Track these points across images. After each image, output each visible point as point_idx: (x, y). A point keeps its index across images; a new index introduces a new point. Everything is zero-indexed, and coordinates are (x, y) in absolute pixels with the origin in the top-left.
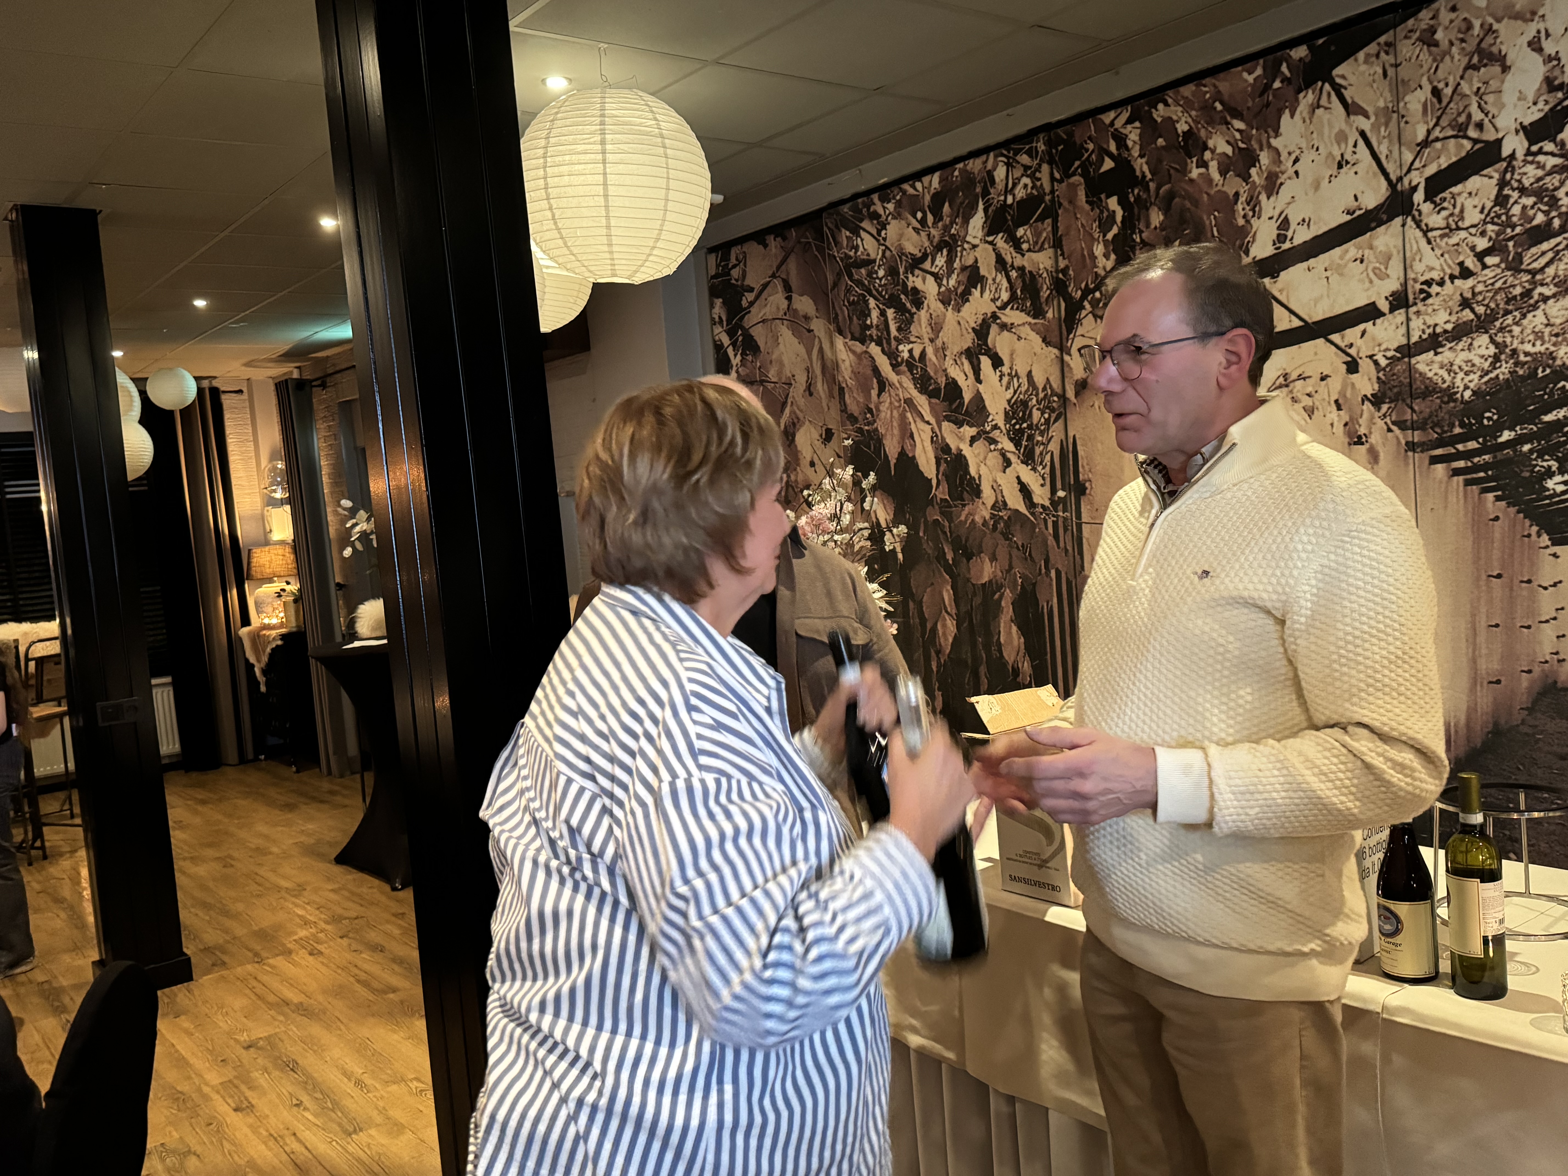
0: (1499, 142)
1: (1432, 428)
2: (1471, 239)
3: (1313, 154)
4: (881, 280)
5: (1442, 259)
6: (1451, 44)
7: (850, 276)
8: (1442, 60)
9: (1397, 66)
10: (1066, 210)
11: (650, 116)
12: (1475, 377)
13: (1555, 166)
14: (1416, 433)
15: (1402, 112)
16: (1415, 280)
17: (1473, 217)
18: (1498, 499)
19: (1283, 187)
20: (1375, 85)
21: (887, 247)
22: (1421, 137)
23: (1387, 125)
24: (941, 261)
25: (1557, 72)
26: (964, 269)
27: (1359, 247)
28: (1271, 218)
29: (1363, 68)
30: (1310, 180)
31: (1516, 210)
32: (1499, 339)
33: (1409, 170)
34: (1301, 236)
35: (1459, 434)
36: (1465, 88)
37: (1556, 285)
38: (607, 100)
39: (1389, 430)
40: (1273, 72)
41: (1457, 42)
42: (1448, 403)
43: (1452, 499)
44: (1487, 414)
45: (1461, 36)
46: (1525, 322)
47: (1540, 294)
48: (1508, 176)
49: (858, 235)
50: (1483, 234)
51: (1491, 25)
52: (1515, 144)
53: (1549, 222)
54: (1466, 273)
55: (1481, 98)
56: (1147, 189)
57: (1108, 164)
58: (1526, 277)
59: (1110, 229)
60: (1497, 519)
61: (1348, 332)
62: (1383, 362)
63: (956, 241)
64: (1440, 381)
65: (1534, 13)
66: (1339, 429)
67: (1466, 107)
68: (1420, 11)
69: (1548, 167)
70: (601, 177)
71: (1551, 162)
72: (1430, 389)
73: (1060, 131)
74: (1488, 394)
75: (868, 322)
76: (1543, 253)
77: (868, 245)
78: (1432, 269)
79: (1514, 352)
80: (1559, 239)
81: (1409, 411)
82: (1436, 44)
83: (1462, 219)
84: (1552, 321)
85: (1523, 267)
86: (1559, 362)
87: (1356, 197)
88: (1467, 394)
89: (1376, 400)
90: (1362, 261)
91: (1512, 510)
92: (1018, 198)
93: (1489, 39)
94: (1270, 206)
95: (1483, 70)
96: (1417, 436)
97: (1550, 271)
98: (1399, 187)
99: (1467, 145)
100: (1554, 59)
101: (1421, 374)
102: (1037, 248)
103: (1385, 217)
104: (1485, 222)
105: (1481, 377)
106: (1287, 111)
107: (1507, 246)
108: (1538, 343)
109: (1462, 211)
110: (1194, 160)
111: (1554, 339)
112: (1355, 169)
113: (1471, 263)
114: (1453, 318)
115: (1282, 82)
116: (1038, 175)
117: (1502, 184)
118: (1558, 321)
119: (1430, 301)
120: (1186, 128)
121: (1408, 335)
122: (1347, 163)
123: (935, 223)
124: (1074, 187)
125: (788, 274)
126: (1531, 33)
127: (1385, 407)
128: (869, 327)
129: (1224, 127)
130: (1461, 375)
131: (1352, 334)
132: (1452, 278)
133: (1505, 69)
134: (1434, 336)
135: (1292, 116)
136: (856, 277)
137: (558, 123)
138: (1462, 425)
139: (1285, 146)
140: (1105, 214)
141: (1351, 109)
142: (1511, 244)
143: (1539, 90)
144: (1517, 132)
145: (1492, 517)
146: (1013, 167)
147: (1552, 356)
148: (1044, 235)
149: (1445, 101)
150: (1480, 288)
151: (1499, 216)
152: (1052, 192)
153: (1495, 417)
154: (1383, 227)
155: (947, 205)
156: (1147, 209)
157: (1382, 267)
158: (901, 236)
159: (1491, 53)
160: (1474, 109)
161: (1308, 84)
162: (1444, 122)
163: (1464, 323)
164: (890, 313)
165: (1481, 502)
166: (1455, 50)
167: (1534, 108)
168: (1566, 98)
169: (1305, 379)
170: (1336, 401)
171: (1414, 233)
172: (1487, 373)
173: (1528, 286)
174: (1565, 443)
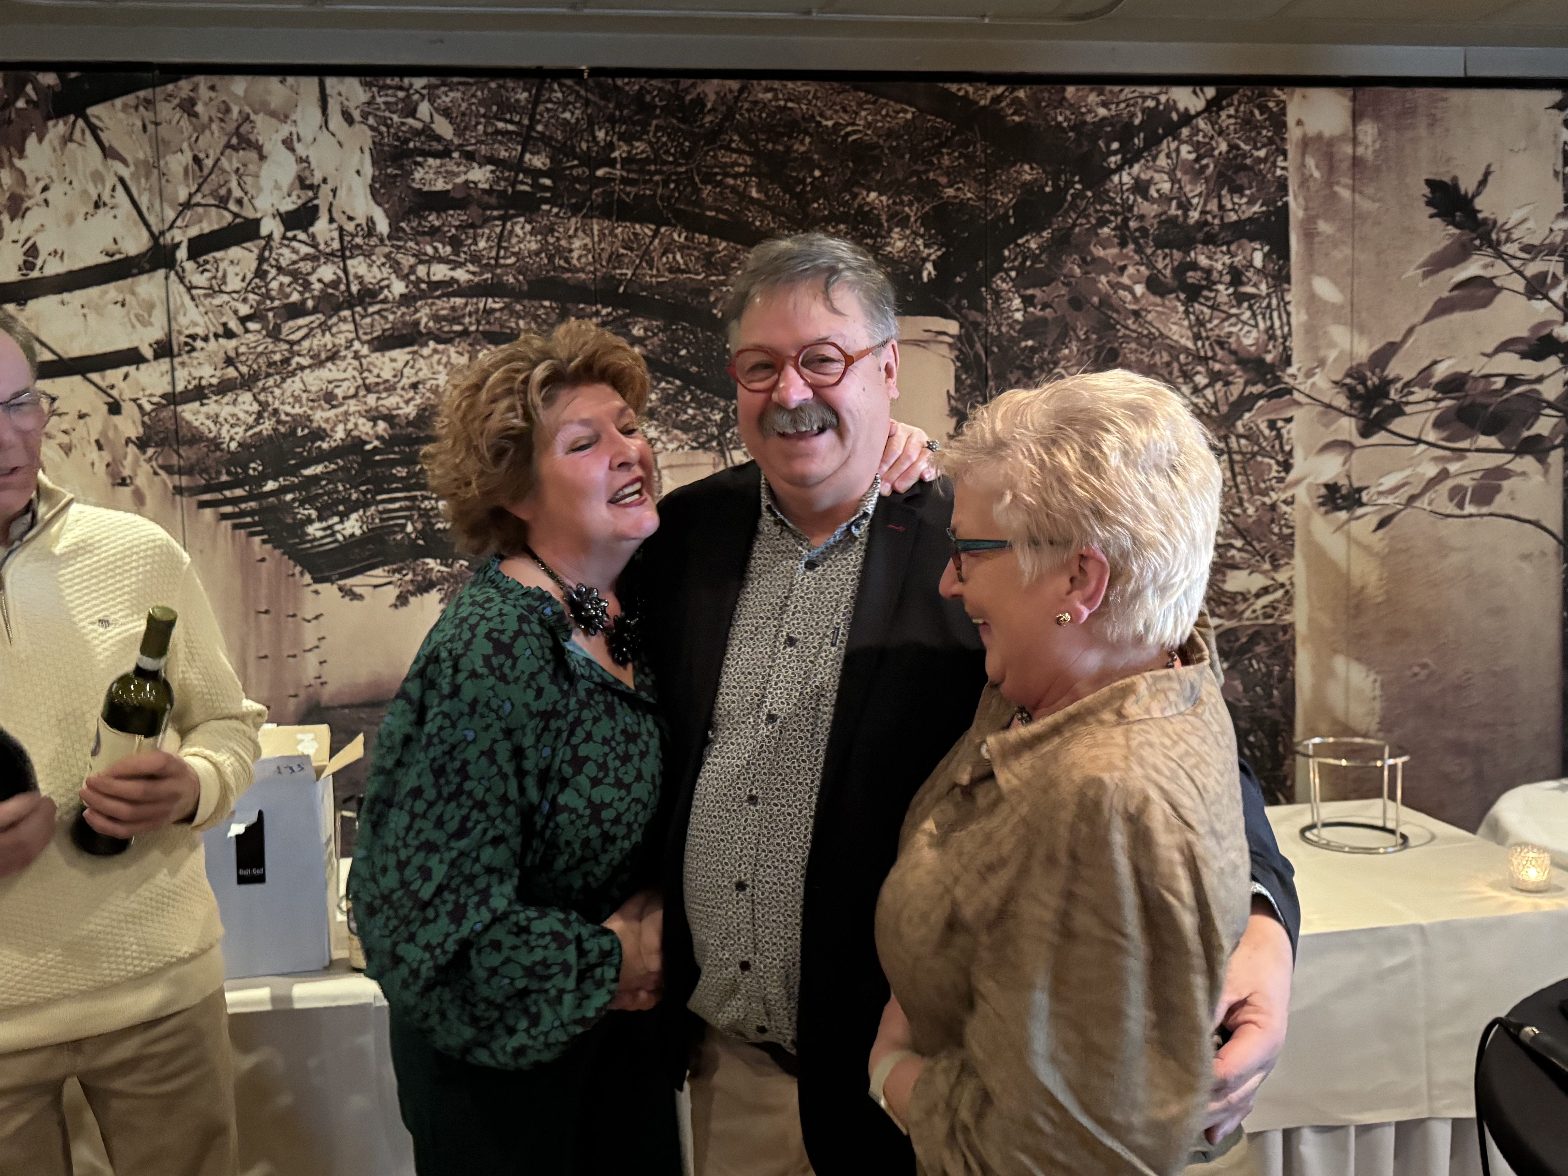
0: (257, 222)
1: (200, 474)
2: (233, 303)
3: (66, 187)
5: (206, 317)
6: (211, 120)
8: (203, 132)
9: (156, 124)
12: (240, 430)
13: (307, 254)
14: (183, 477)
15: (163, 170)
16: (180, 333)
17: (234, 283)
18: (264, 542)
19: (29, 212)
20: (134, 136)
22: (183, 196)
23: (147, 178)
25: (307, 173)
27: (120, 290)
28: (14, 242)
29: (121, 115)
30: (62, 213)
31: (274, 285)
32: (262, 397)
33: (171, 227)
34: (53, 268)
35: (226, 481)
36: (225, 164)
37: (311, 357)
39: (156, 473)
40: (15, 89)
41: (216, 120)
42: (214, 451)
43: (221, 541)
44: (253, 465)
45: (220, 115)
46: (285, 386)
47: (298, 363)
48: (267, 254)
50: (245, 300)
51: (248, 114)
52: (272, 227)
53: (304, 302)
54: (229, 334)
55: (240, 177)
58: (286, 346)
60: (263, 560)
61: (109, 373)
62: (148, 407)
64: (206, 431)
65: (286, 116)
66: (101, 468)
67: (226, 182)
68: (179, 79)
69: (302, 254)
71: (305, 250)
72: (196, 438)
74: (252, 447)
76: (300, 328)
78: (196, 324)
79: (276, 412)
80: (312, 318)
81: (175, 457)
82: (196, 115)
83: (224, 283)
84: (309, 388)
85: (282, 337)
86: (315, 425)
87: (115, 240)
88: (233, 445)
89: (142, 444)
90: (123, 305)
91: (278, 552)
93: (247, 127)
94: (13, 229)
95: (241, 153)
96: (185, 481)
97: (306, 344)
98: (161, 240)
99: (229, 217)
100: (303, 160)
101: (187, 422)
103: (146, 266)
104: (246, 291)
105: (246, 431)
106: (33, 137)
107: (267, 316)
108: (297, 406)
109: (224, 276)
111: (310, 404)
112: (114, 212)
113: (234, 325)
114: (218, 373)
115: (28, 102)
117: (261, 259)
118: (314, 389)
119: (194, 354)
121: (173, 383)
122: (105, 204)
126: (284, 134)
127: (150, 451)
130: (226, 427)
131: (114, 376)
133: (262, 158)
134: (199, 387)
135: (40, 141)
138: (229, 473)
139: (32, 170)
141: (109, 152)
142: (270, 314)
143: (293, 184)
144: (274, 216)
145: (259, 558)
147: (309, 418)
149: (206, 171)
150: (243, 349)
151: (259, 288)
153: (260, 468)
154: (145, 277)
157: (145, 315)
159: (249, 140)
160: (234, 184)
161: (58, 114)
162: (206, 189)
163: (230, 380)
165: (248, 544)
166: (214, 126)
167: (288, 199)
168: (316, 197)
169: (60, 415)
170: (97, 442)
171: (177, 288)
172: (251, 427)
173: (287, 354)
174: (321, 495)
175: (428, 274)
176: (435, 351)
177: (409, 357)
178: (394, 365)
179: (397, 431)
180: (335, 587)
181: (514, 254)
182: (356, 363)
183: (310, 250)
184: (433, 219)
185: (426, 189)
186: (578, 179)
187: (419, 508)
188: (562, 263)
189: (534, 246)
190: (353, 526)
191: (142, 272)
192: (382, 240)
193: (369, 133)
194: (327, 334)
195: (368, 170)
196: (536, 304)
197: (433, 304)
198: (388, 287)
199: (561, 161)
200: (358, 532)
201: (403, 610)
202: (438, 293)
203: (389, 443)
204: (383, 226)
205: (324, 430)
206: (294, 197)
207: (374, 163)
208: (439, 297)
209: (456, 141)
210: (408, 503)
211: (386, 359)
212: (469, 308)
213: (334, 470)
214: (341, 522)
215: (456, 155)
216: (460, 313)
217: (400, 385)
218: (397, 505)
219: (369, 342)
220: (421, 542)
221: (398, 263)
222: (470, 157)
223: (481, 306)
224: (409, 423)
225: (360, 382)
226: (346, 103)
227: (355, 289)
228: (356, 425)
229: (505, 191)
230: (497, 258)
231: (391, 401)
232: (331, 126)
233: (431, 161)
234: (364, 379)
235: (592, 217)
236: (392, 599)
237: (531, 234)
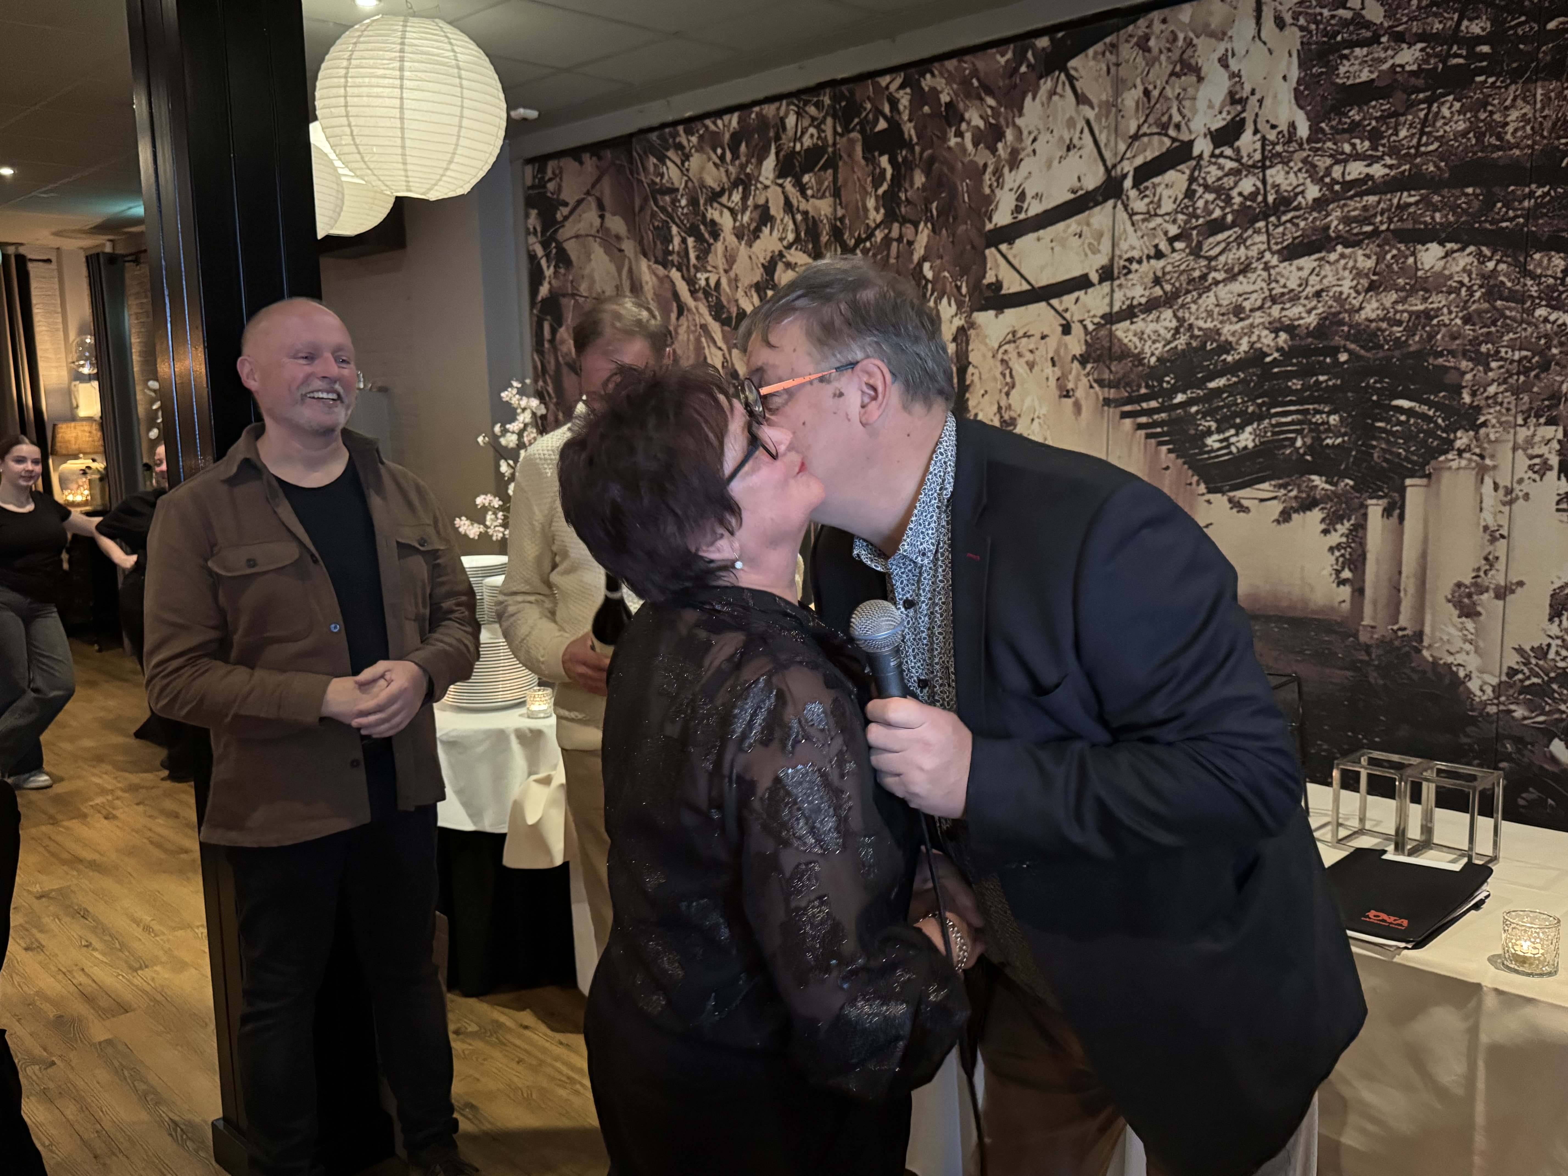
0: (1191, 143)
1: (1124, 388)
2: (1165, 225)
3: (1048, 136)
4: (683, 208)
5: (1142, 241)
6: (1161, 52)
7: (656, 203)
8: (1153, 65)
9: (1118, 65)
10: (845, 162)
11: (449, 47)
12: (1159, 345)
13: (1231, 169)
14: (1112, 391)
15: (1120, 107)
16: (1120, 257)
17: (1168, 206)
18: (1170, 451)
19: (1022, 163)
20: (1100, 80)
21: (690, 179)
22: (1132, 131)
23: (1107, 118)
24: (736, 197)
25: (1238, 88)
26: (756, 207)
27: (1079, 224)
28: (1011, 190)
29: (1092, 63)
30: (1044, 160)
31: (1200, 204)
32: (1180, 314)
33: (1122, 159)
34: (1034, 208)
35: (1145, 394)
36: (1169, 92)
37: (1226, 272)
38: (408, 29)
39: (1091, 387)
40: (1020, 58)
41: (1165, 51)
42: (1137, 366)
43: (1136, 449)
44: (1167, 379)
45: (1168, 45)
46: (1200, 301)
47: (1214, 278)
48: (1196, 173)
49: (664, 164)
50: (1174, 221)
51: (1191, 40)
52: (1203, 146)
53: (1224, 216)
54: (1159, 255)
55: (1180, 102)
56: (912, 151)
57: (882, 125)
58: (1204, 263)
59: (881, 185)
60: (1167, 468)
61: (1066, 298)
62: (1091, 327)
63: (750, 180)
64: (1133, 347)
65: (1224, 34)
66: (1052, 382)
67: (1169, 109)
68: (1137, 19)
69: (1226, 169)
70: (398, 102)
71: (1229, 165)
72: (1125, 354)
73: (844, 88)
74: (1169, 361)
75: (671, 248)
76: (1218, 243)
77: (672, 174)
78: (1134, 248)
79: (1191, 326)
80: (1229, 233)
81: (1107, 371)
82: (1149, 50)
83: (1159, 206)
84: (1221, 302)
85: (1202, 253)
86: (1223, 338)
87: (1079, 179)
88: (1153, 360)
89: (1084, 360)
90: (1080, 236)
91: (1180, 461)
92: (805, 147)
93: (1189, 52)
94: (1011, 179)
95: (1183, 78)
96: (1112, 393)
97: (1222, 259)
98: (1113, 173)
99: (1167, 142)
100: (1235, 75)
101: (1120, 340)
102: (820, 195)
103: (1100, 199)
104: (1177, 212)
105: (1164, 346)
106: (1030, 96)
107: (1191, 234)
108: (1209, 320)
109: (1160, 199)
110: (953, 129)
111: (1221, 318)
112: (1080, 152)
113: (1164, 246)
114: (1147, 293)
115: (1028, 67)
116: (823, 126)
117: (1192, 180)
118: (1225, 303)
119: (1130, 276)
120: (948, 99)
121: (1111, 304)
122: (1074, 147)
123: (733, 161)
124: (852, 142)
125: (602, 193)
126: (1220, 52)
127: (1089, 366)
128: (671, 253)
129: (978, 102)
130: (1149, 343)
131: (1068, 300)
132: (1149, 257)
133: (1200, 79)
134: (1131, 307)
135: (1034, 98)
136: (661, 203)
137: (360, 46)
138: (1147, 387)
139: (1027, 126)
140: (878, 171)
141: (1081, 99)
142: (1195, 232)
143: (1224, 101)
144: (1205, 136)
145: (1164, 466)
146: (802, 117)
147: (1218, 332)
148: (826, 183)
149: (1153, 102)
150: (1169, 268)
151: (1187, 207)
152: (834, 144)
153: (1173, 381)
154: (1099, 208)
155: (743, 145)
156: (912, 170)
157: (1095, 243)
158: (702, 169)
159: (1190, 64)
160: (1174, 111)
161: (1048, 72)
162: (1151, 120)
163: (1156, 298)
164: (690, 241)
165: (1157, 453)
166: (1163, 58)
167: (1219, 117)
168: (1244, 111)
169: (1029, 336)
170: (1052, 359)
171: (1122, 215)
172: (1169, 343)
173: (1205, 270)
174: (1223, 407)
175: (1343, 174)
176: (1342, 256)
177: (1316, 264)
178: (1300, 273)
179: (1297, 342)
180: (1225, 498)
181: (1437, 139)
182: (1265, 274)
183: (1234, 165)
184: (1355, 114)
185: (1349, 82)
186: (1524, 39)
187: (1311, 423)
188: (1493, 141)
189: (1461, 126)
190: (1246, 439)
191: (1097, 204)
192: (1301, 145)
193: (1299, 34)
194: (1242, 248)
195: (1295, 74)
196: (1457, 192)
197: (1345, 205)
198: (1302, 192)
199: (1505, 21)
200: (1251, 445)
201: (1284, 526)
202: (1352, 193)
203: (1287, 354)
204: (1303, 131)
205: (1230, 343)
206: (1224, 114)
207: (1300, 65)
208: (1351, 198)
209: (1386, 25)
210: (1299, 417)
211: (1293, 268)
212: (1382, 205)
213: (1235, 383)
214: (1237, 434)
215: (1384, 39)
216: (1372, 212)
217: (1304, 294)
218: (1289, 419)
219: (1279, 252)
220: (1308, 458)
221: (1315, 166)
222: (1399, 38)
223: (1395, 201)
224: (1310, 334)
225: (1267, 293)
226: (1279, 8)
227: (1270, 199)
228: (1259, 337)
229: (1436, 68)
230: (1419, 144)
231: (1294, 311)
232: (1263, 35)
233: (1357, 51)
234: (1270, 290)
235: (1536, 81)
236: (1276, 516)
237: (1459, 112)
